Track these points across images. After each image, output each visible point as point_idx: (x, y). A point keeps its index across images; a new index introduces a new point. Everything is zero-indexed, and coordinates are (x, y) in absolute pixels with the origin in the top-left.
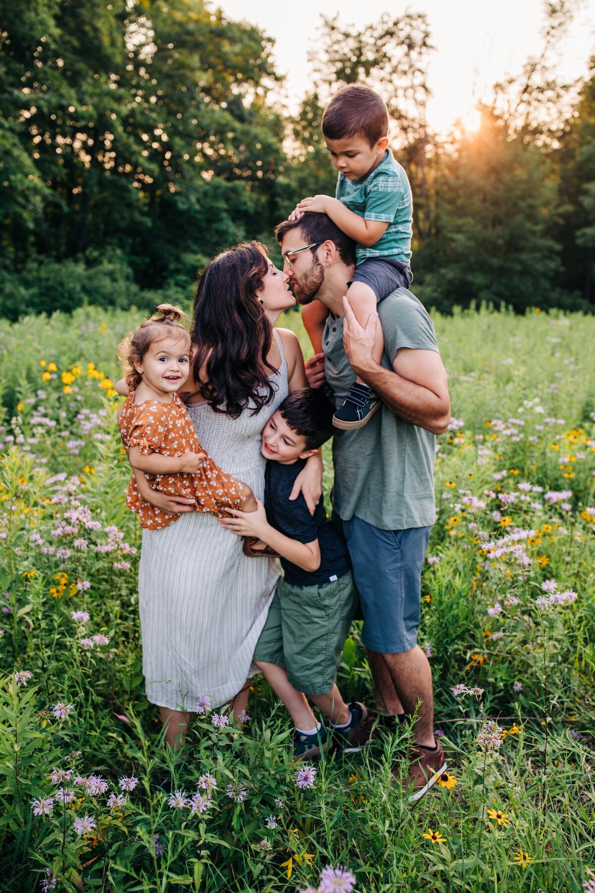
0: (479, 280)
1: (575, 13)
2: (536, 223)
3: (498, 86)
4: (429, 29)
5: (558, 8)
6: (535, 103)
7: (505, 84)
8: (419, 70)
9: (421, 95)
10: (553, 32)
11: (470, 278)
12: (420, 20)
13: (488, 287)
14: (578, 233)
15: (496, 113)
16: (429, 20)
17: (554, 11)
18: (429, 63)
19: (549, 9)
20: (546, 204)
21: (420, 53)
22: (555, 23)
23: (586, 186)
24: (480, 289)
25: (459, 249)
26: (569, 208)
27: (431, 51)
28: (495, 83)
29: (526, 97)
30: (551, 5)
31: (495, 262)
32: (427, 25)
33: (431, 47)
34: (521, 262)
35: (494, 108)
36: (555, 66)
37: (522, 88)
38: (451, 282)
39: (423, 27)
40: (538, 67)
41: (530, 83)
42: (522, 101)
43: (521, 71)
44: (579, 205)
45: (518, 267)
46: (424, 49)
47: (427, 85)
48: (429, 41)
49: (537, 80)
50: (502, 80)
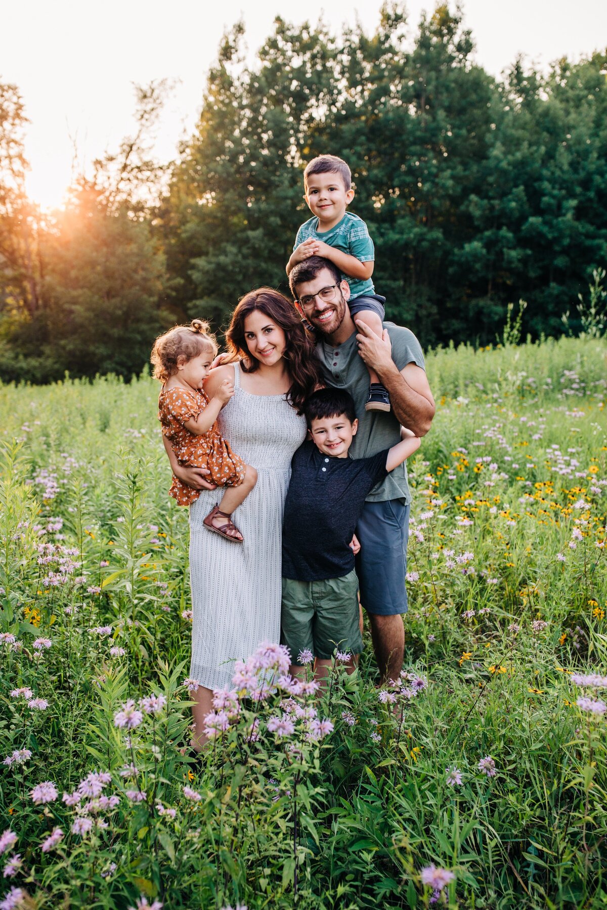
0: (102, 350)
1: (165, 101)
2: (151, 295)
3: (98, 163)
4: (21, 101)
5: (148, 94)
6: (135, 182)
7: (104, 162)
8: (13, 141)
9: (17, 165)
10: (146, 116)
11: (92, 348)
12: (11, 92)
13: (110, 357)
14: (190, 305)
15: (97, 188)
16: (20, 92)
17: (145, 97)
18: (24, 135)
19: (141, 95)
20: (159, 277)
21: (13, 124)
22: (148, 108)
23: (193, 261)
24: (103, 359)
25: (78, 320)
26: (180, 281)
27: (25, 123)
28: (94, 160)
29: (125, 175)
30: (141, 90)
31: (116, 332)
32: (19, 98)
33: (26, 120)
34: (141, 333)
35: (95, 184)
36: (150, 148)
37: (120, 166)
38: (71, 353)
39: (15, 99)
40: (134, 148)
41: (128, 162)
42: (122, 179)
43: (119, 150)
44: (188, 279)
45: (139, 337)
46: (17, 121)
47: (25, 156)
48: (23, 114)
49: (134, 160)
50: (102, 157)
